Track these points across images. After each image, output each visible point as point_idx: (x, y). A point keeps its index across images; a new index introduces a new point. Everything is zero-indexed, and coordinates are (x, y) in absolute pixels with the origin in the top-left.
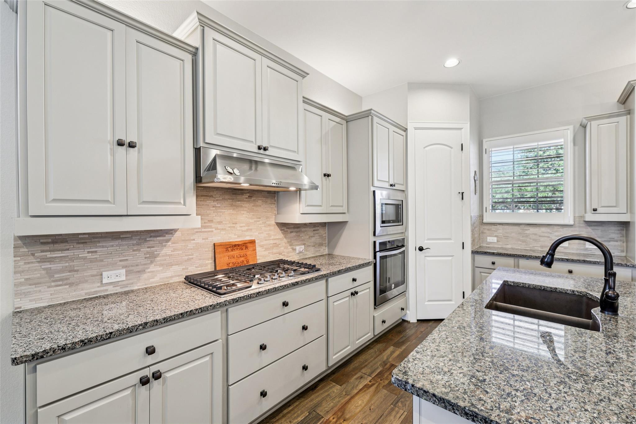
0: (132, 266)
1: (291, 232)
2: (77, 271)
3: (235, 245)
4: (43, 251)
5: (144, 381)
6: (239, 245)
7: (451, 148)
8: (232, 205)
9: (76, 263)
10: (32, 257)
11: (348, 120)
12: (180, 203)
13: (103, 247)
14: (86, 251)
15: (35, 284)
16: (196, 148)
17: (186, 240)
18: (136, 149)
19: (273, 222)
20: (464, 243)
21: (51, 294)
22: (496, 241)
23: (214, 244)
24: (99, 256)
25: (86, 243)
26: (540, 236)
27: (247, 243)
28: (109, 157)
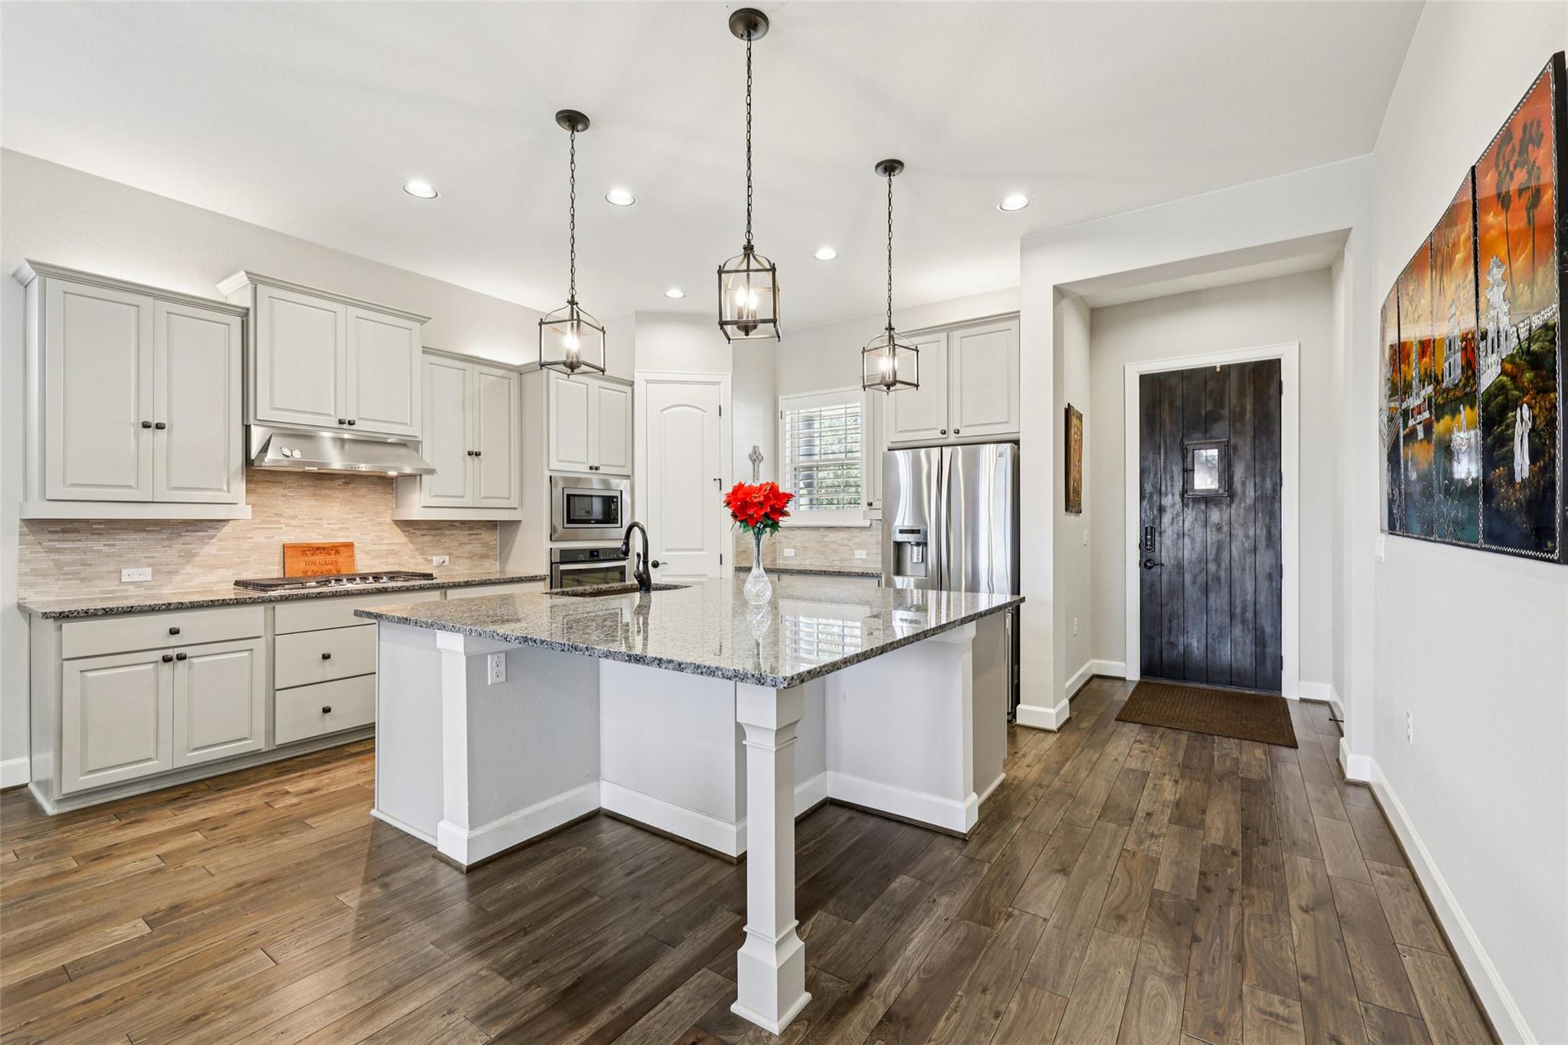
0: (160, 565)
1: (422, 535)
2: (90, 565)
3: (318, 549)
4: (50, 541)
5: (167, 659)
6: (324, 549)
7: (705, 412)
8: (314, 495)
9: (89, 556)
10: (39, 546)
11: (521, 371)
12: (222, 490)
13: (123, 540)
14: (102, 543)
15: (42, 576)
16: (246, 426)
17: (240, 538)
18: (165, 430)
19: (389, 520)
20: (723, 556)
21: (60, 589)
22: (793, 555)
23: (284, 545)
24: (117, 550)
25: (101, 534)
26: (840, 545)
27: (339, 546)
28: (133, 441)
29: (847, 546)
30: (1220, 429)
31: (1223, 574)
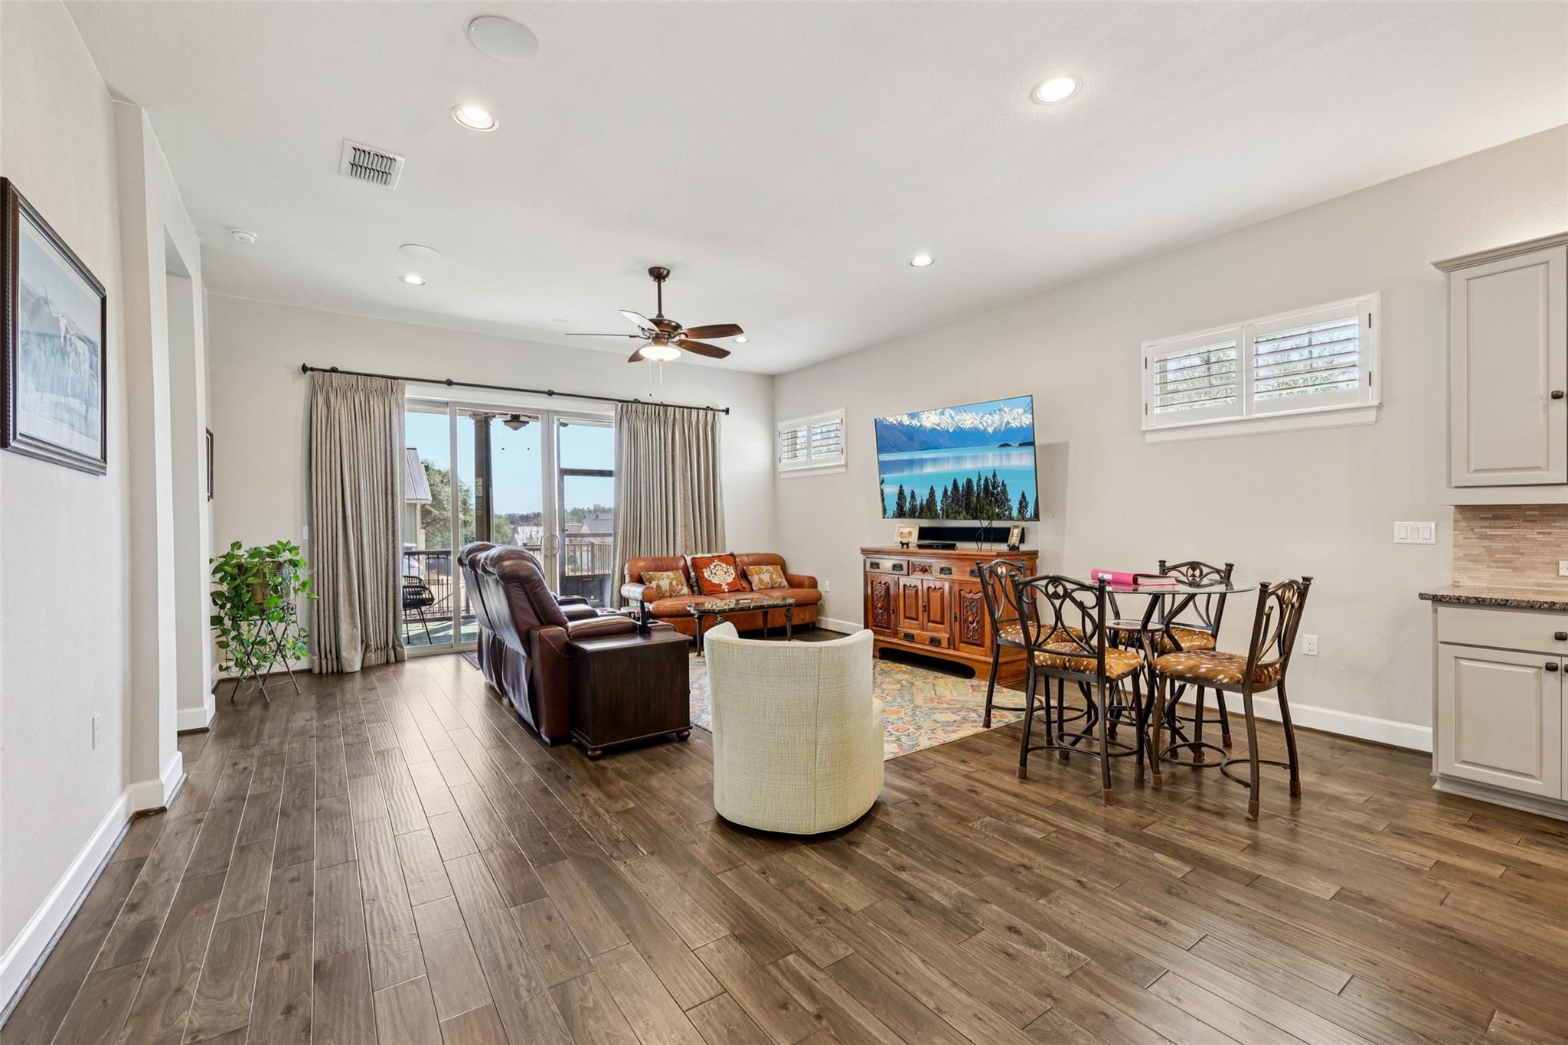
4: (1482, 527)
5: (1551, 668)
9: (1521, 544)
10: (1472, 532)
13: (1561, 528)
14: (1536, 531)
15: (1474, 561)
21: (1491, 576)
24: (1554, 539)
25: (1535, 521)
28: (1542, 416)
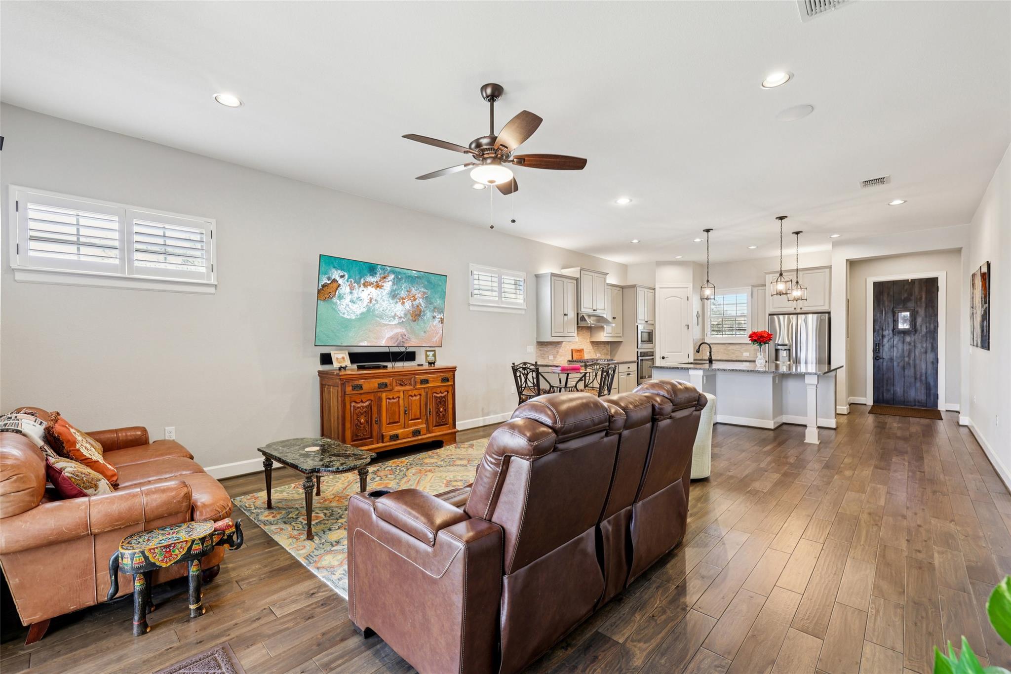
0: (554, 355)
1: (597, 346)
4: (540, 347)
6: (579, 350)
7: (682, 299)
9: (544, 352)
10: (538, 349)
11: (622, 289)
12: (569, 332)
13: (549, 347)
14: (546, 348)
15: (539, 357)
16: (577, 314)
17: (565, 347)
19: (589, 341)
20: (689, 355)
21: (541, 361)
23: (571, 349)
24: (548, 350)
25: (546, 345)
26: (736, 351)
29: (740, 351)
30: (911, 305)
31: (911, 362)
